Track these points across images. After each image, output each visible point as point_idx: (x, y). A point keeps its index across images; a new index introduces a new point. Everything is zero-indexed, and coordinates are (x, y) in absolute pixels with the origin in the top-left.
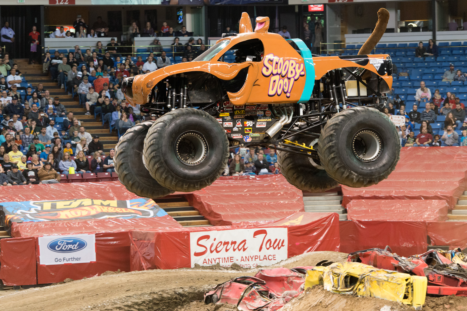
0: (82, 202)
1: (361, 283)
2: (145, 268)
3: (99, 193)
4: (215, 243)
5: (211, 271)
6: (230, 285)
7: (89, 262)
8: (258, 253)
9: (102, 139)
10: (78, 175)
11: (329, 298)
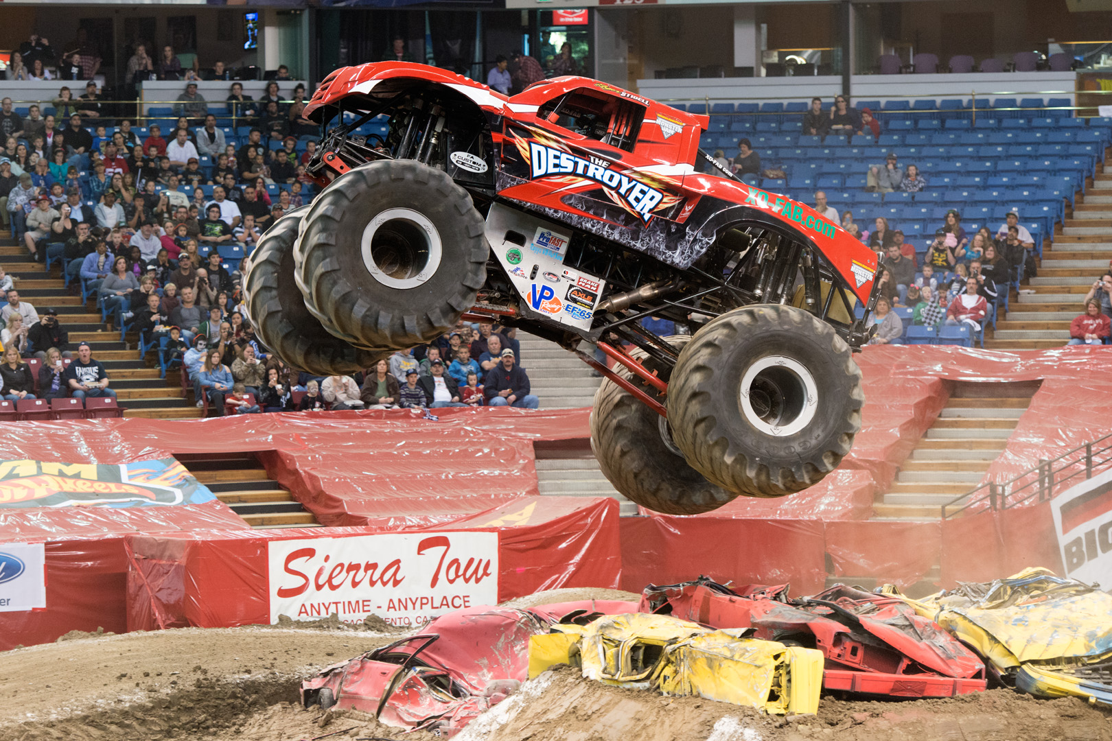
0: (14, 468)
1: (669, 662)
2: (161, 624)
3: (57, 446)
4: (329, 567)
5: (318, 632)
6: (362, 668)
7: (29, 608)
8: (427, 592)
9: (63, 319)
10: (5, 404)
11: (593, 699)
